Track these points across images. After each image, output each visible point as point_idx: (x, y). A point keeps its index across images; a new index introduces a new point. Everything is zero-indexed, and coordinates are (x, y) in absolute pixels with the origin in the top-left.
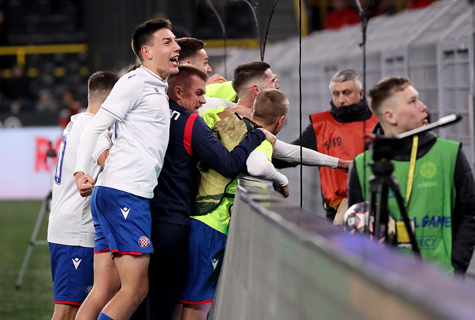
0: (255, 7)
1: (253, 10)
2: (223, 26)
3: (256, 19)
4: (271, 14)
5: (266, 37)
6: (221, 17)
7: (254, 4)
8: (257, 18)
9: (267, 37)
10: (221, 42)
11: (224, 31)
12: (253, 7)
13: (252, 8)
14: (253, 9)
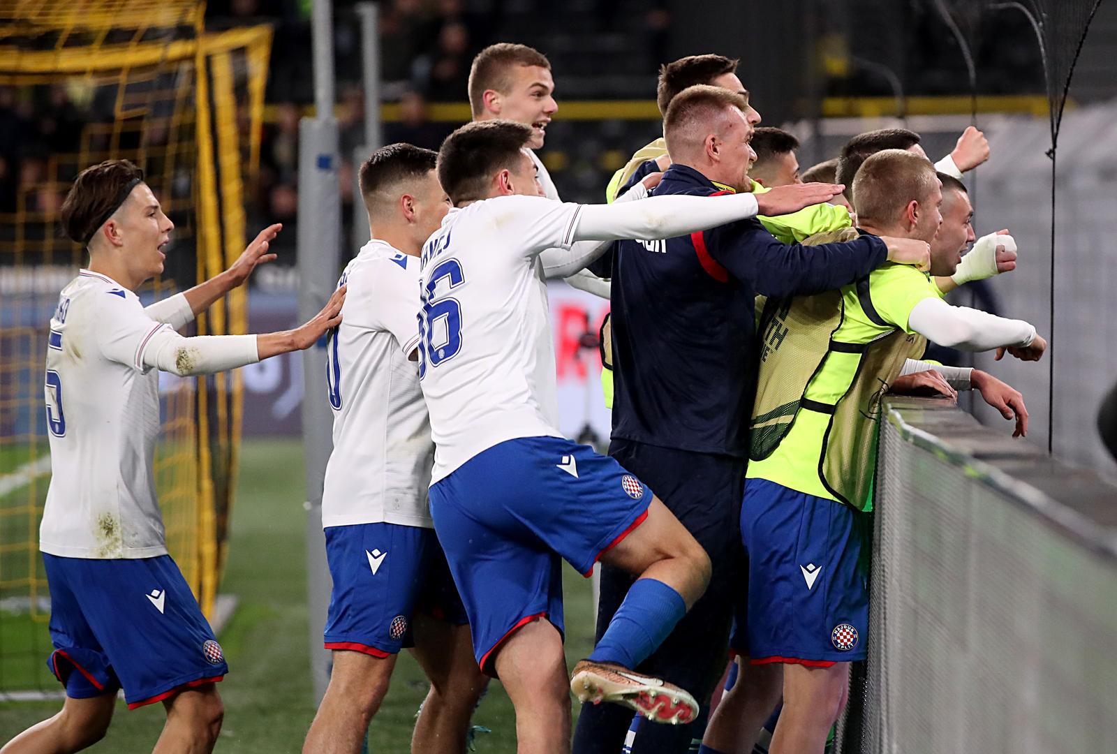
0: (1041, 24)
1: (1037, 29)
2: (971, 64)
3: (1042, 50)
4: (1081, 37)
5: (1066, 91)
6: (969, 45)
7: (1038, 16)
8: (1045, 48)
9: (1069, 89)
10: (966, 102)
11: (972, 74)
12: (1038, 22)
13: (1034, 24)
14: (1037, 27)
